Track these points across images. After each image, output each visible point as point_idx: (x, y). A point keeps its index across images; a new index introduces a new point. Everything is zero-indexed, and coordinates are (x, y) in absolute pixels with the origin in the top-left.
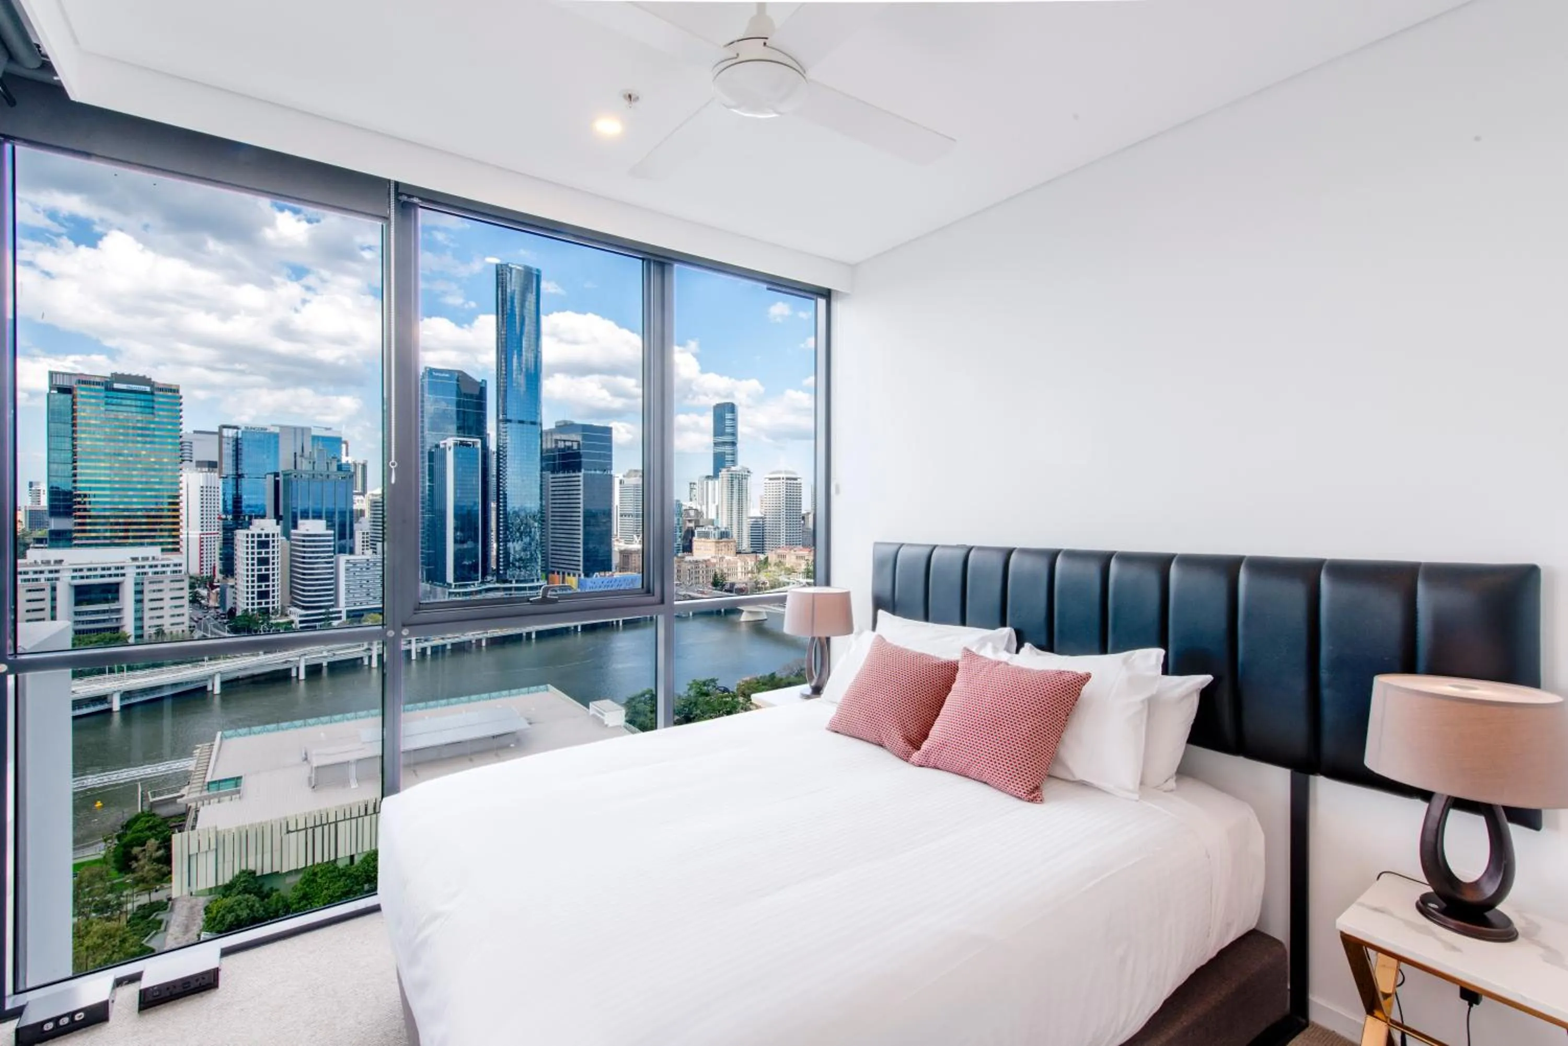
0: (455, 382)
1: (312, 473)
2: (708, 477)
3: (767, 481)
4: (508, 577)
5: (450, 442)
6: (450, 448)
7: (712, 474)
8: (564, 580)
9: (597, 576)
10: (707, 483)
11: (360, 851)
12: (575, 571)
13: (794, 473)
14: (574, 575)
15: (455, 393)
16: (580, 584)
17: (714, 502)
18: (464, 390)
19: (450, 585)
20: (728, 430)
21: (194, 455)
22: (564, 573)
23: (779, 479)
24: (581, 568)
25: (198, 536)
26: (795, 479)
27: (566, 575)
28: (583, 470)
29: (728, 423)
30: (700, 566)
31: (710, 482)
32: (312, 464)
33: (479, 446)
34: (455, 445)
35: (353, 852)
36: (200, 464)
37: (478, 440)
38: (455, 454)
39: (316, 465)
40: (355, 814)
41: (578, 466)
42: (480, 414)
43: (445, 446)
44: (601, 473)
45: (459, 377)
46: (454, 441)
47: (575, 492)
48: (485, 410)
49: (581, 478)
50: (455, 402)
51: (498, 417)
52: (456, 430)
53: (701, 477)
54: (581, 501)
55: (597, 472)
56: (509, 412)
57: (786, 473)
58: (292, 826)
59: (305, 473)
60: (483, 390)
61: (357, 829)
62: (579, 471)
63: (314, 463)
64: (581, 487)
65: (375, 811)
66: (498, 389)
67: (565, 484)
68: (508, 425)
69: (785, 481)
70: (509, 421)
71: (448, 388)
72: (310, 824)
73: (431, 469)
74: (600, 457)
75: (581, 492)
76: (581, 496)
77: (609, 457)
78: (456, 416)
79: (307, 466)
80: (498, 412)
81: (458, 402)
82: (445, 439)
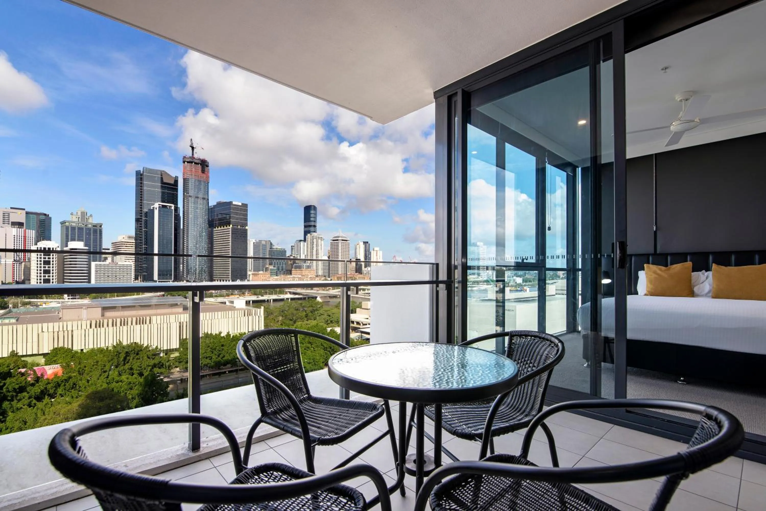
0: (160, 176)
1: (78, 223)
2: (301, 241)
3: (332, 242)
4: (189, 279)
5: (156, 205)
6: (156, 209)
7: (302, 239)
10: (300, 244)
11: (87, 347)
12: (227, 279)
13: (345, 237)
14: (226, 281)
15: (160, 182)
17: (304, 254)
18: (165, 181)
19: (156, 281)
20: (312, 219)
21: (10, 219)
22: (220, 280)
23: (338, 240)
24: (230, 277)
25: (12, 262)
26: (347, 241)
28: (231, 226)
29: (312, 215)
30: (296, 279)
31: (302, 243)
32: (77, 218)
33: (173, 208)
34: (159, 207)
35: (83, 348)
36: (14, 224)
37: (173, 205)
38: (159, 211)
39: (80, 219)
40: (84, 327)
41: (229, 224)
42: (173, 194)
43: (154, 207)
44: (241, 228)
45: (163, 174)
46: (159, 205)
47: (227, 237)
48: (177, 192)
49: (230, 230)
50: (160, 186)
51: (184, 194)
52: (160, 199)
53: (297, 241)
54: (230, 241)
55: (239, 227)
56: (190, 192)
57: (341, 237)
58: (45, 329)
59: (74, 222)
60: (176, 181)
61: (85, 335)
62: (229, 226)
63: (79, 218)
64: (230, 234)
65: (96, 327)
66: (184, 179)
67: (221, 233)
68: (190, 198)
69: (341, 241)
70: (190, 196)
71: (156, 179)
72: (56, 329)
73: (146, 221)
74: (241, 219)
75: (230, 237)
76: (230, 239)
77: (246, 220)
78: (160, 194)
79: (75, 219)
80: (184, 191)
81: (162, 187)
82: (154, 204)
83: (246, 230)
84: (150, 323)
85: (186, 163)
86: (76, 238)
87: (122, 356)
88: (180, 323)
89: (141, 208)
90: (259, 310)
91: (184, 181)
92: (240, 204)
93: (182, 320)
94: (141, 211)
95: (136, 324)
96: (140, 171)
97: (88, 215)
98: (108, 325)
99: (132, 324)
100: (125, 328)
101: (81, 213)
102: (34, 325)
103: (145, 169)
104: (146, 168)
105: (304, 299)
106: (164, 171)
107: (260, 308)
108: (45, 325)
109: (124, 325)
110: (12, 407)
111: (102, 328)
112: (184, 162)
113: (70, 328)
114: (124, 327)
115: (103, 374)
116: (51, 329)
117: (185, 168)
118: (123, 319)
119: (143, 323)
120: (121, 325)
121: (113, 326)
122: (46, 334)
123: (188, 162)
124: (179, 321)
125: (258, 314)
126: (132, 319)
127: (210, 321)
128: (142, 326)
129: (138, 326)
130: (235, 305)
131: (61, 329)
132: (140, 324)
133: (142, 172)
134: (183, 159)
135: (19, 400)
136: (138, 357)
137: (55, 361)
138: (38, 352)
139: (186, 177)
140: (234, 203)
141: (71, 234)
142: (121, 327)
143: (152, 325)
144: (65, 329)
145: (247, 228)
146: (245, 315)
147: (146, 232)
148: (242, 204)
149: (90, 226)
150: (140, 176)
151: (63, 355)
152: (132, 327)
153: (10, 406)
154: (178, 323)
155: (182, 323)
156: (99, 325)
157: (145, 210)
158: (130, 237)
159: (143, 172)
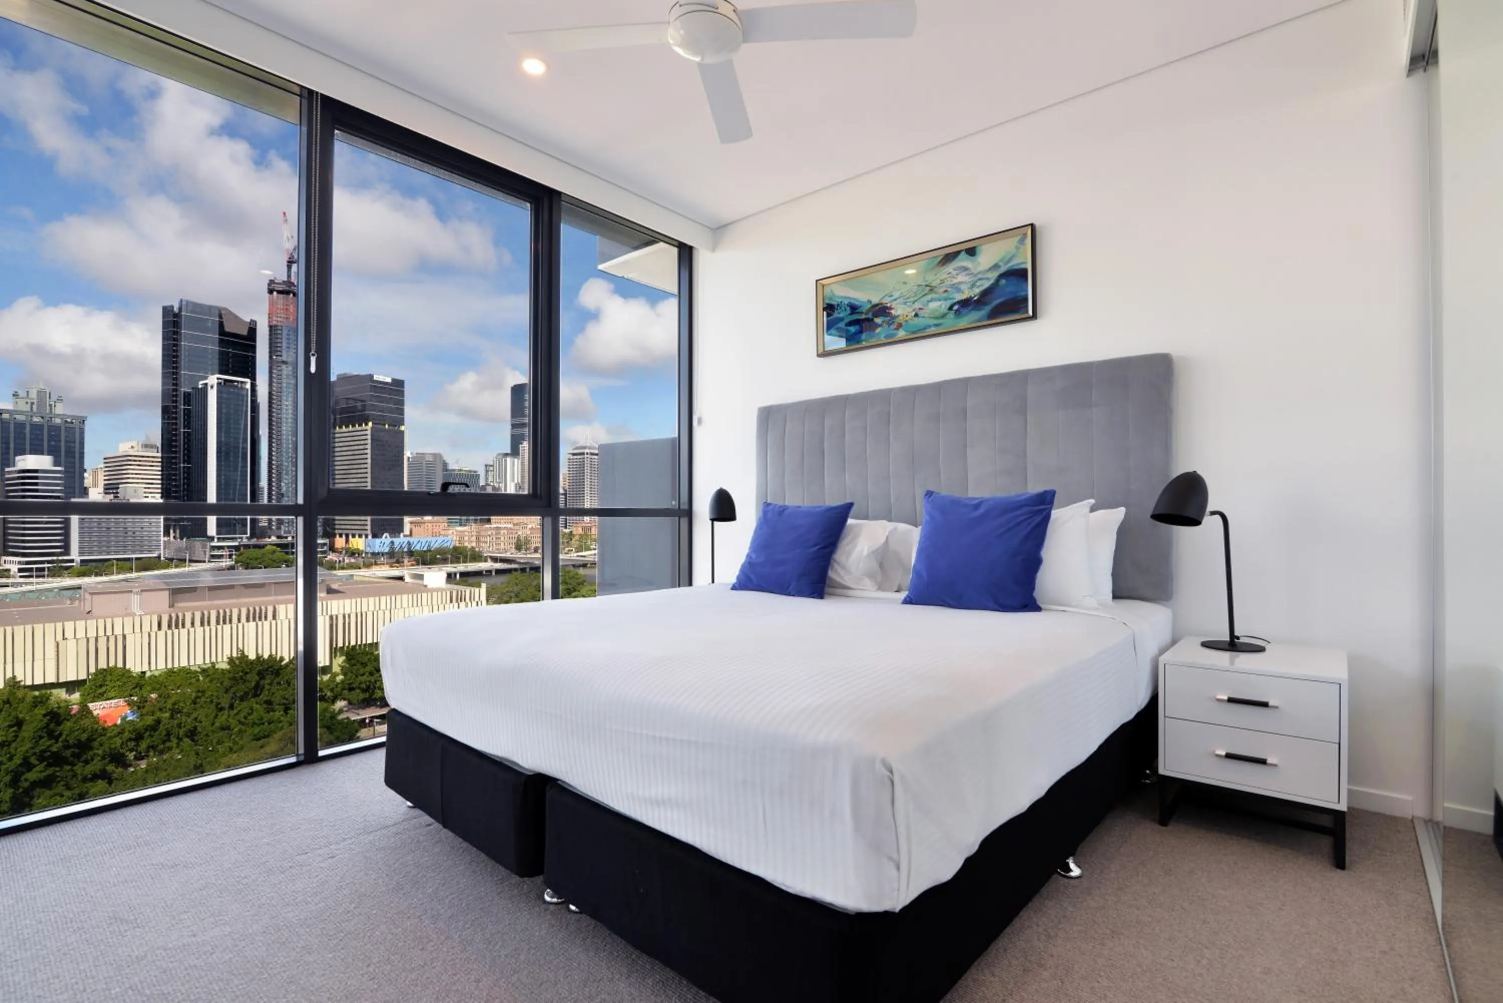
0: (217, 319)
1: (30, 414)
2: (506, 455)
3: (571, 457)
4: (282, 533)
5: (213, 380)
6: (212, 387)
7: (509, 451)
8: (347, 541)
9: (386, 537)
10: (506, 461)
11: (153, 668)
12: (361, 532)
14: (360, 536)
15: (218, 332)
16: (367, 545)
17: (513, 481)
18: (228, 329)
20: (526, 411)
22: (347, 536)
23: (583, 454)
24: (369, 527)
27: (350, 537)
28: (370, 424)
29: (525, 404)
30: (502, 532)
31: (509, 459)
32: (29, 405)
33: (248, 386)
34: (219, 384)
35: (145, 668)
37: (248, 381)
38: (219, 392)
39: (35, 407)
40: (146, 629)
41: (365, 420)
42: (248, 357)
43: (206, 384)
44: (391, 428)
45: (221, 314)
46: (218, 379)
47: (361, 447)
48: (255, 352)
49: (369, 432)
50: (217, 341)
51: (271, 357)
52: (217, 367)
53: (499, 454)
54: (369, 456)
55: (387, 426)
56: (284, 354)
57: (590, 448)
58: (69, 634)
59: (21, 413)
60: (252, 331)
61: (149, 644)
62: (366, 424)
63: (32, 404)
64: (369, 441)
65: (170, 627)
66: (270, 327)
67: (349, 439)
68: (284, 367)
69: (589, 456)
70: (284, 362)
71: (210, 324)
72: (92, 634)
73: (188, 413)
74: (391, 411)
75: (369, 446)
76: (369, 451)
77: (401, 412)
78: (217, 356)
79: (23, 407)
80: (270, 352)
81: (221, 342)
82: (206, 378)
83: (403, 432)
84: (274, 617)
85: (275, 293)
86: (28, 447)
87: (253, 678)
88: (331, 617)
89: (176, 385)
90: (477, 590)
91: (270, 331)
92: (389, 380)
93: (334, 613)
94: (176, 390)
95: (248, 620)
96: (172, 307)
97: (54, 398)
98: (193, 624)
99: (239, 620)
100: (227, 627)
101: (38, 392)
102: (46, 625)
103: (184, 303)
104: (187, 302)
105: (523, 570)
106: (225, 309)
107: (479, 586)
108: (69, 626)
109: (224, 622)
110: (75, 776)
111: (182, 630)
112: (271, 292)
113: (118, 631)
114: (224, 626)
115: (220, 714)
116: (81, 634)
117: (272, 304)
118: (221, 612)
119: (260, 619)
120: (218, 623)
121: (202, 624)
122: (71, 644)
123: (279, 292)
124: (329, 613)
125: (477, 599)
126: (240, 611)
127: (387, 613)
128: (260, 623)
129: (252, 624)
130: (426, 582)
131: (101, 633)
132: (254, 620)
133: (176, 310)
134: (269, 285)
135: (87, 762)
136: (277, 680)
137: (102, 694)
138: (58, 679)
139: (274, 323)
140: (376, 378)
141: (15, 438)
142: (219, 627)
143: (279, 622)
144: (109, 633)
145: (402, 428)
146: (451, 601)
147: (187, 435)
148: (393, 380)
149: (58, 421)
150: (171, 319)
151: (119, 683)
152: (240, 625)
153: (71, 773)
154: (328, 618)
155: (334, 617)
156: (176, 623)
157: (184, 389)
158: (146, 446)
159: (180, 309)
